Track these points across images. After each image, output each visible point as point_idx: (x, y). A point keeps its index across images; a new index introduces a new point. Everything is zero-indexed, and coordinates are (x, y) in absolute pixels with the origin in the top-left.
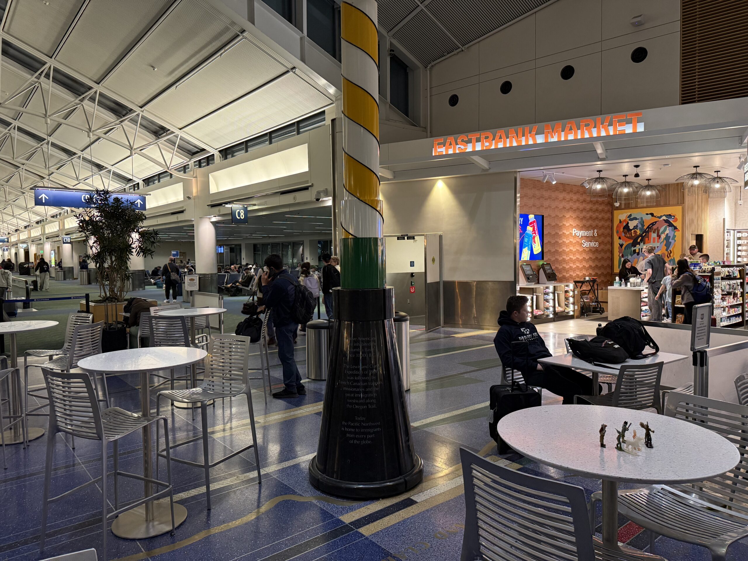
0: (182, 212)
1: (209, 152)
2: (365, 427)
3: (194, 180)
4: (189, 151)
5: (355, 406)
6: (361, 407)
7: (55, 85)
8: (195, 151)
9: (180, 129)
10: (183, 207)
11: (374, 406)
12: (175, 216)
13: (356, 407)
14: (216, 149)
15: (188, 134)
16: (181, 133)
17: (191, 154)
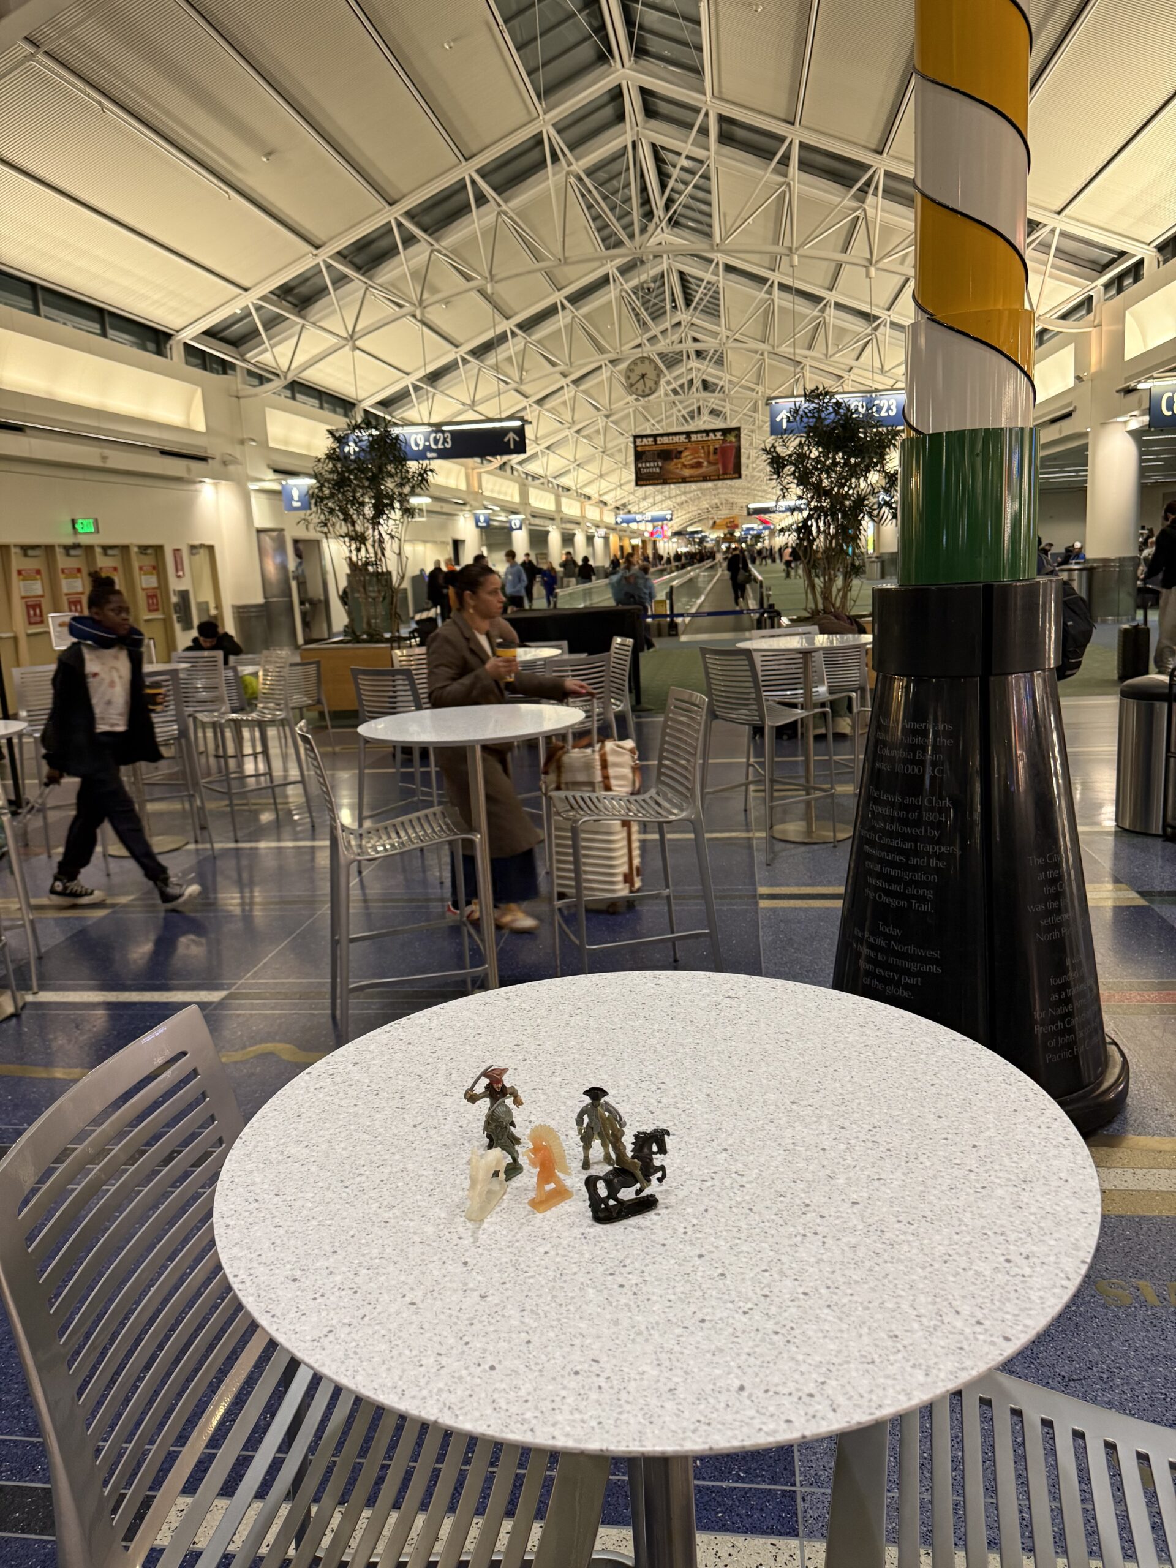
0: (1068, 415)
1: (1134, 256)
2: (900, 955)
3: (1094, 331)
4: (1094, 262)
5: (880, 897)
6: (894, 903)
7: (806, 177)
8: (1105, 261)
9: (1059, 213)
10: (1070, 404)
11: (928, 907)
12: (1057, 426)
13: (884, 898)
14: (1149, 244)
15: (1078, 220)
16: (1062, 224)
17: (1099, 269)
